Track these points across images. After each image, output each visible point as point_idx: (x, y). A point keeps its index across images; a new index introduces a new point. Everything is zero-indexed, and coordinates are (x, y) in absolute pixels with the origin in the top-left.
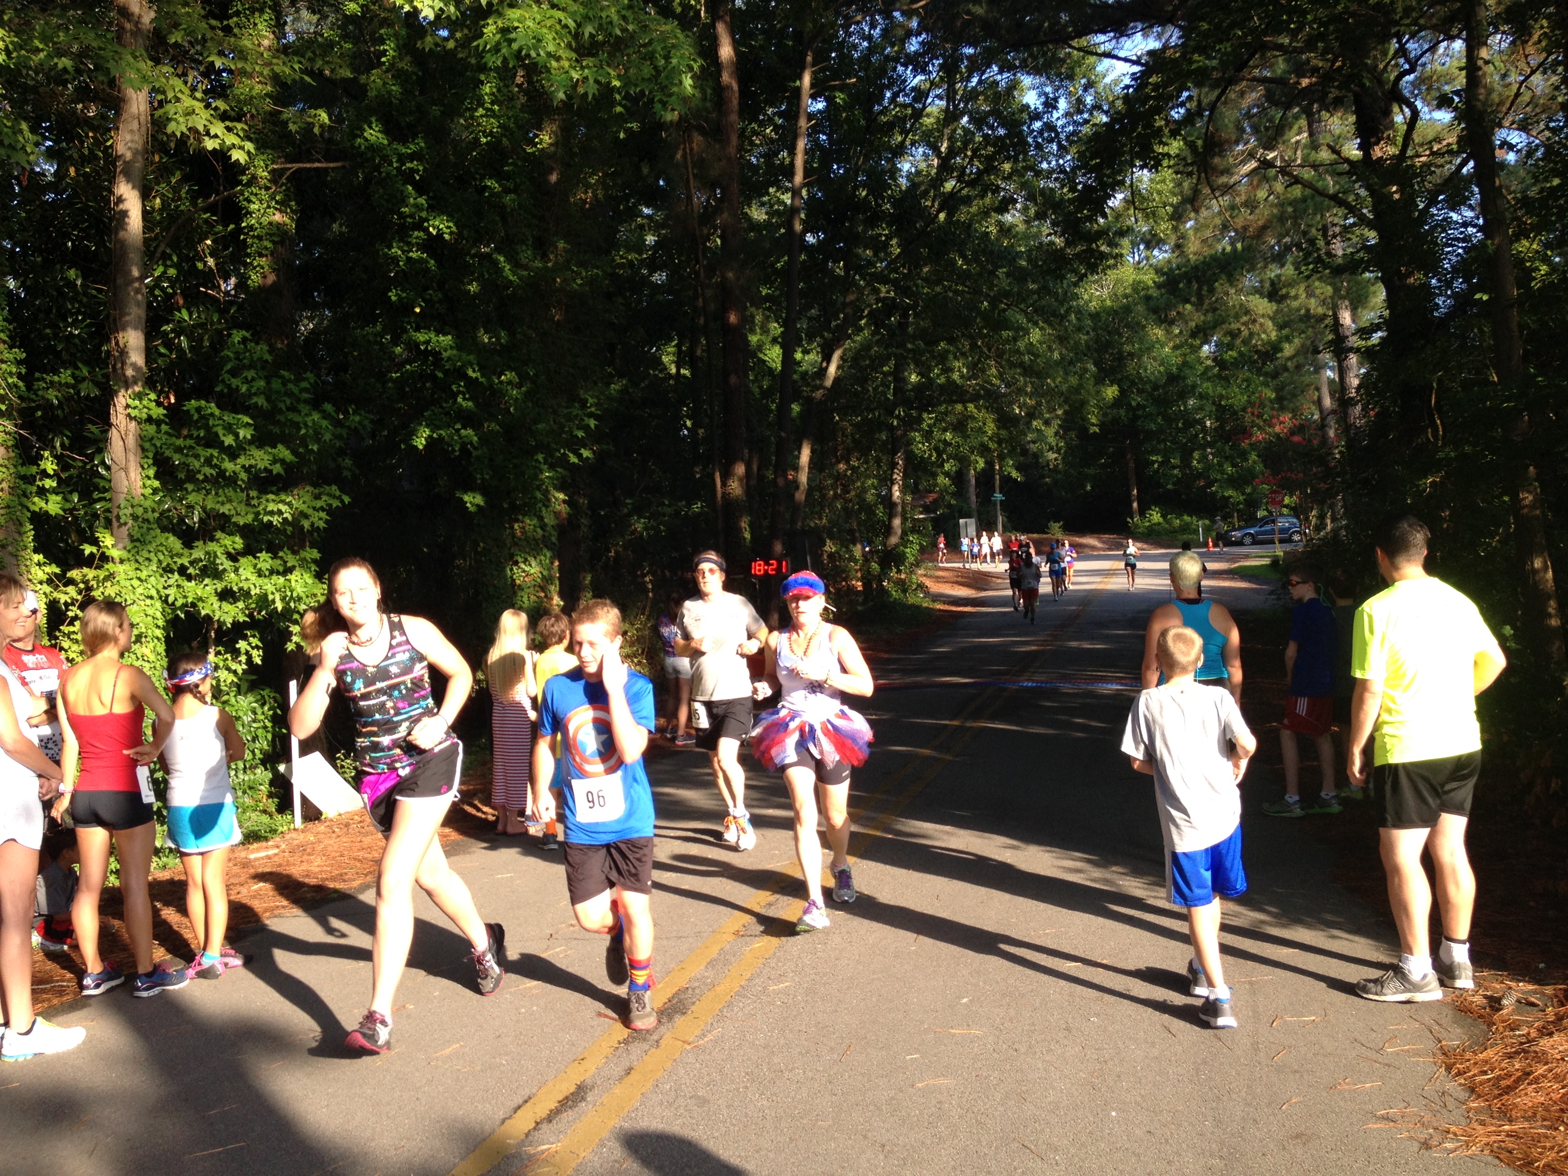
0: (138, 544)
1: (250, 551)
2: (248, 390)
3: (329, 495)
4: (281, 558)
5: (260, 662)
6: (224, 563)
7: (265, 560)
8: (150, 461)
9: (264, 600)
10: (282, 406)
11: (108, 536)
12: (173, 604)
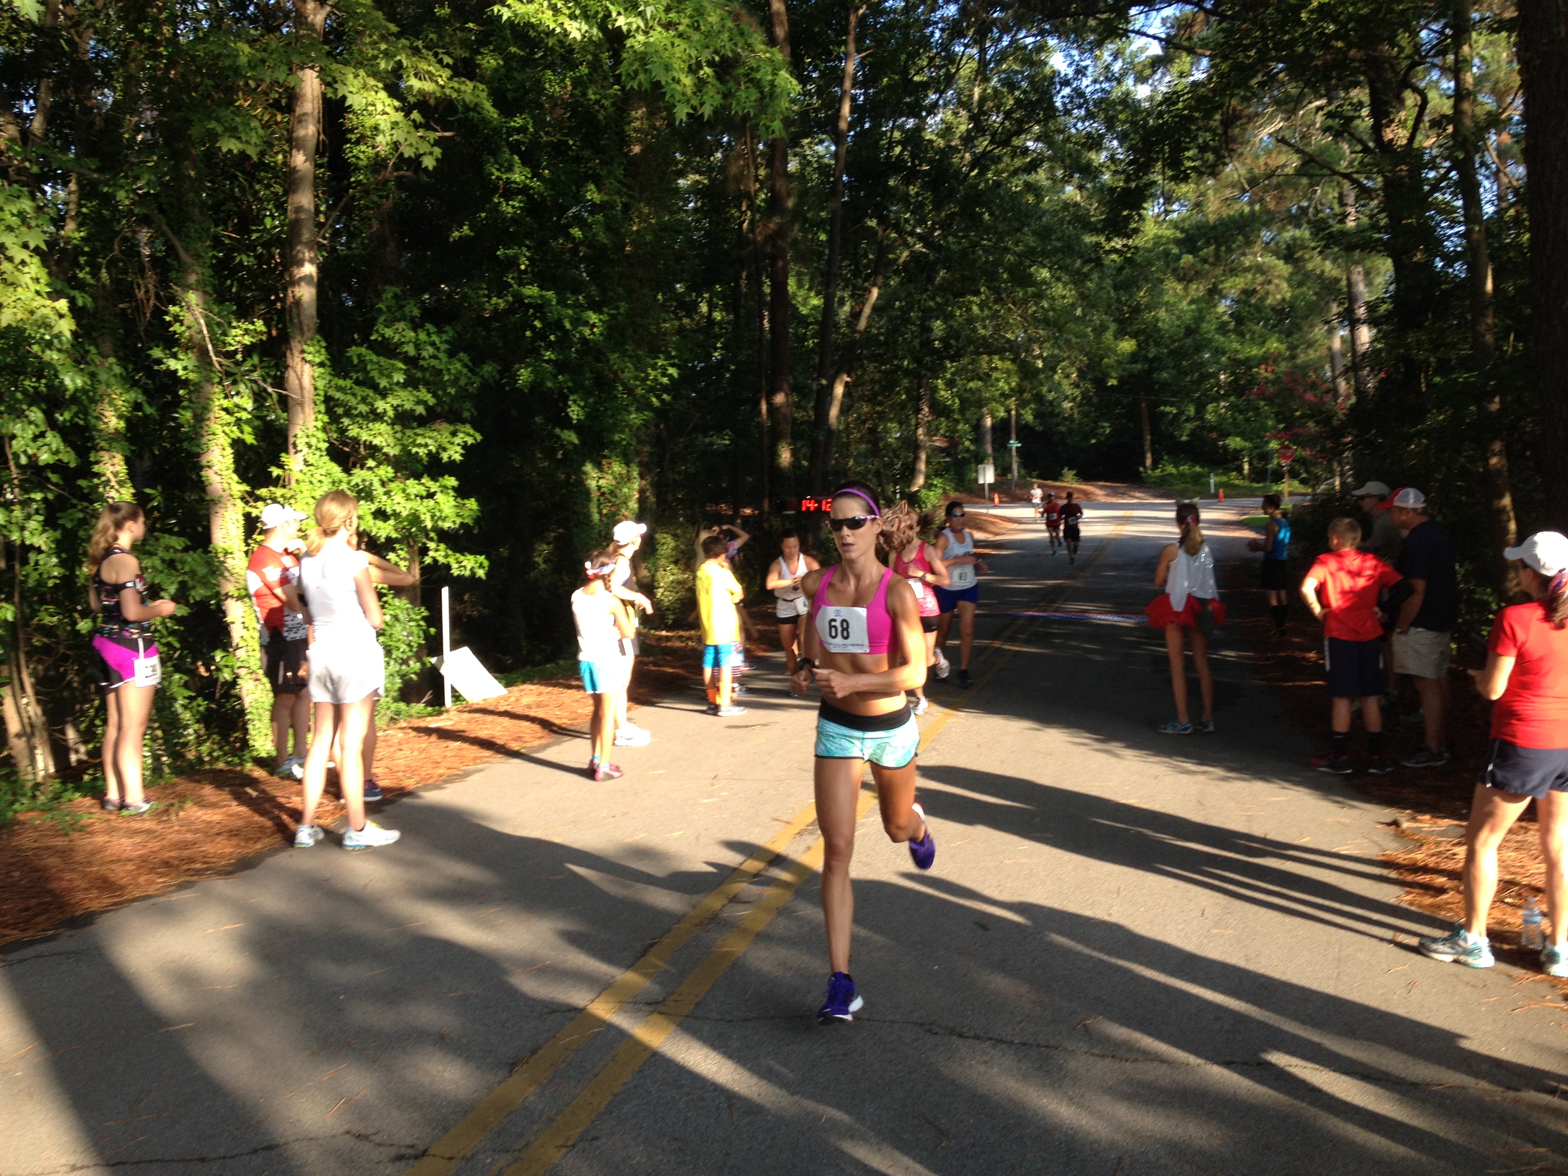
0: (312, 468)
1: (401, 478)
2: (399, 339)
3: (464, 433)
4: (425, 484)
6: (377, 488)
7: (413, 487)
8: (322, 399)
11: (289, 460)
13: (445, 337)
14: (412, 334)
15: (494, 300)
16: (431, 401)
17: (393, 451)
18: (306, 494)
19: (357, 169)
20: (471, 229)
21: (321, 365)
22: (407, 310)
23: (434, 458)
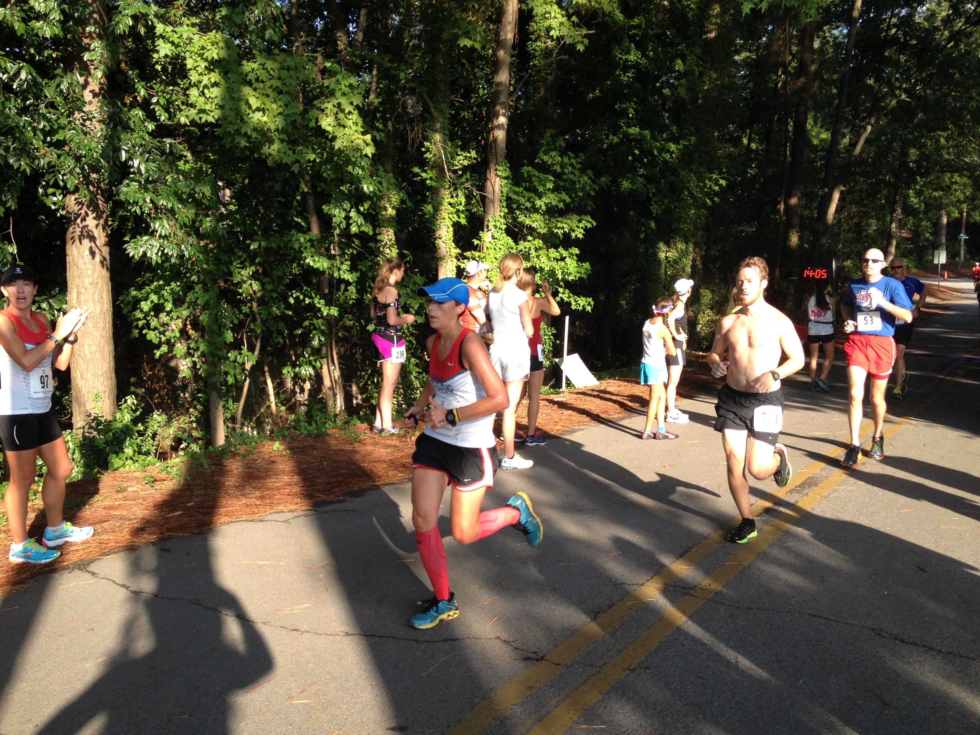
0: (496, 241)
1: (547, 247)
2: (552, 162)
3: (586, 221)
4: (560, 252)
6: (533, 253)
11: (484, 235)
13: (579, 160)
14: (560, 159)
15: (611, 137)
16: (568, 200)
17: (543, 231)
18: (492, 256)
19: (535, 57)
20: (600, 92)
21: (505, 178)
22: (558, 144)
23: (567, 236)
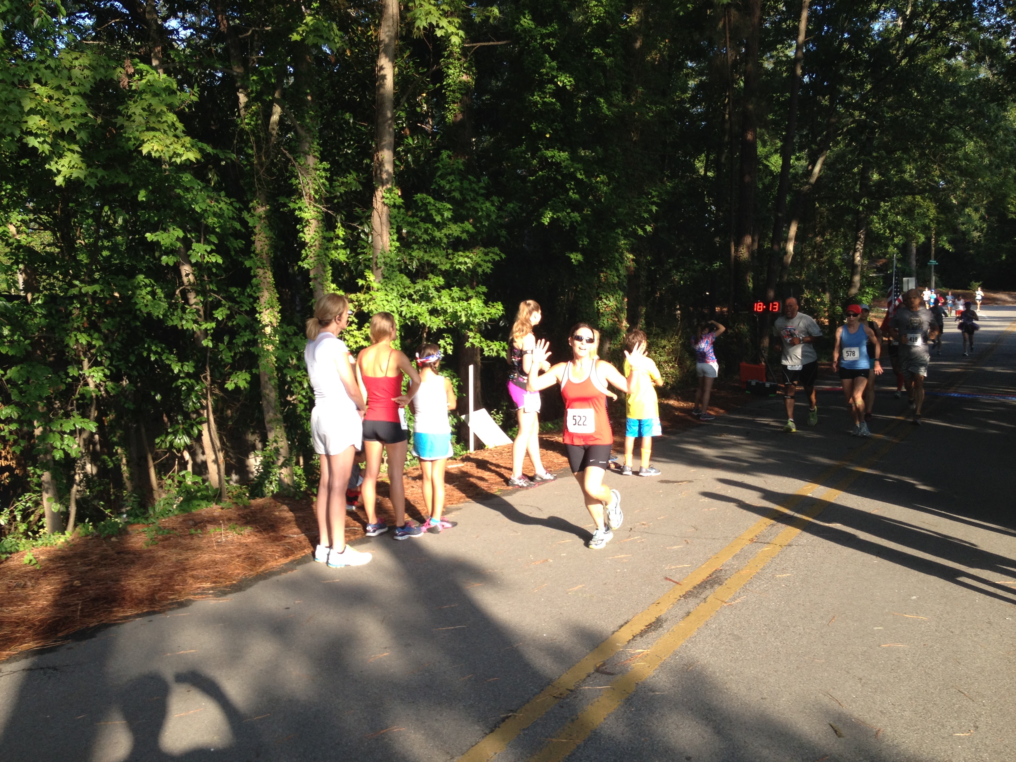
0: (386, 280)
1: (448, 286)
2: (450, 188)
3: (493, 253)
4: (465, 291)
5: (451, 353)
6: (433, 292)
7: (456, 292)
8: (395, 231)
9: (455, 316)
10: (468, 198)
11: (371, 274)
12: (405, 317)
14: (458, 184)
16: (473, 230)
17: (445, 267)
22: (455, 167)
23: (473, 271)
